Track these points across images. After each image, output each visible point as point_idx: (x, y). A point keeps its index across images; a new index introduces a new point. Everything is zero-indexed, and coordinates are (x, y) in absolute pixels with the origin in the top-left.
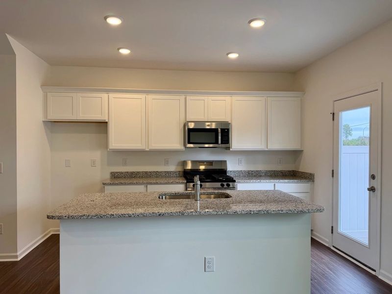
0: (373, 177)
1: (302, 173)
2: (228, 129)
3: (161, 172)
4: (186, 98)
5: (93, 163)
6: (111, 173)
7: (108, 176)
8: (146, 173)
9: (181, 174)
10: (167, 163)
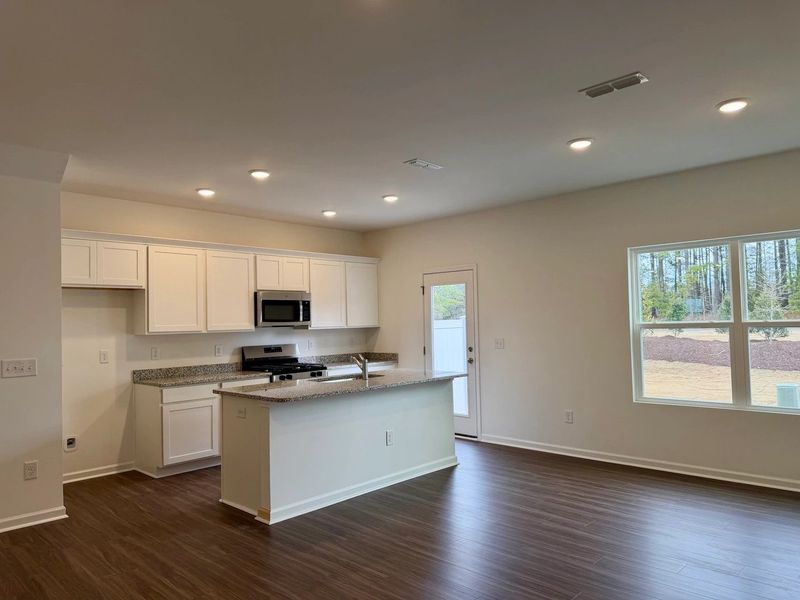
0: (470, 349)
1: (380, 354)
2: (309, 302)
3: (211, 366)
4: (255, 258)
5: (103, 358)
6: (134, 373)
7: (128, 378)
8: (189, 368)
9: (240, 366)
10: (216, 352)
